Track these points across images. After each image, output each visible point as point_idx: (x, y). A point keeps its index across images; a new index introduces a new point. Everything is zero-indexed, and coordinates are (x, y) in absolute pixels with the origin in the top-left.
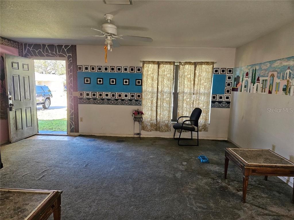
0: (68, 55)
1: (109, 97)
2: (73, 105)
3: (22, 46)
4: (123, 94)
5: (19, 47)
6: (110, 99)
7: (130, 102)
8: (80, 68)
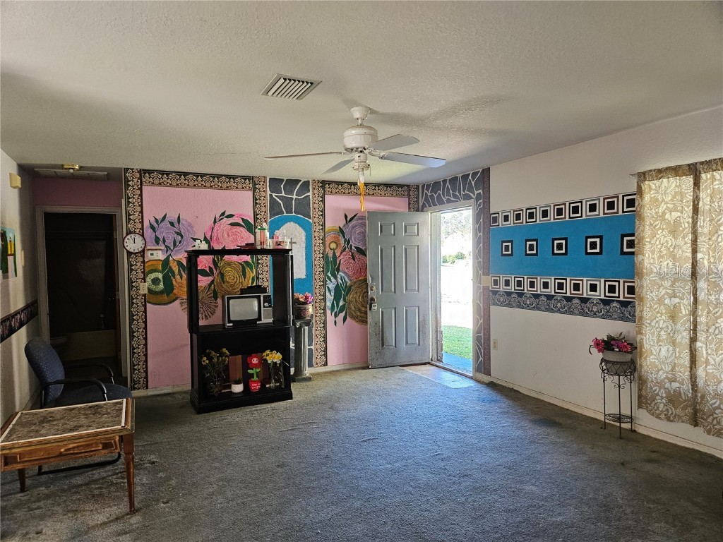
0: (476, 193)
1: (551, 291)
2: (482, 306)
3: (418, 191)
4: (586, 283)
5: (411, 193)
6: (554, 296)
7: (606, 308)
8: (495, 220)
